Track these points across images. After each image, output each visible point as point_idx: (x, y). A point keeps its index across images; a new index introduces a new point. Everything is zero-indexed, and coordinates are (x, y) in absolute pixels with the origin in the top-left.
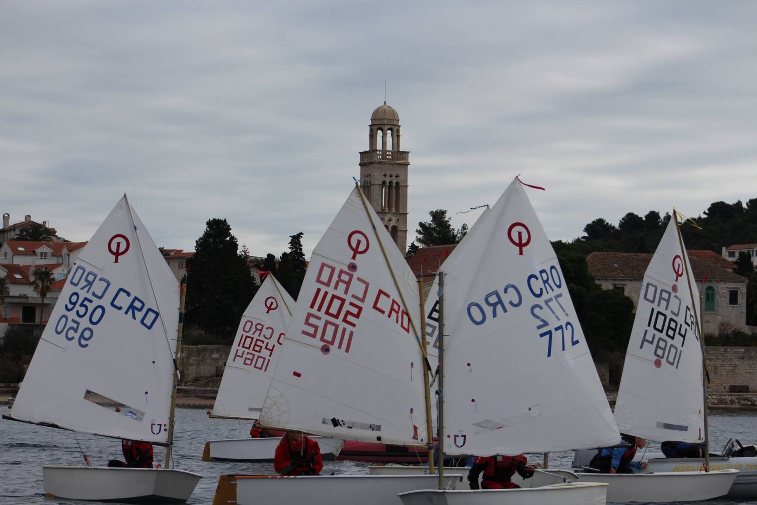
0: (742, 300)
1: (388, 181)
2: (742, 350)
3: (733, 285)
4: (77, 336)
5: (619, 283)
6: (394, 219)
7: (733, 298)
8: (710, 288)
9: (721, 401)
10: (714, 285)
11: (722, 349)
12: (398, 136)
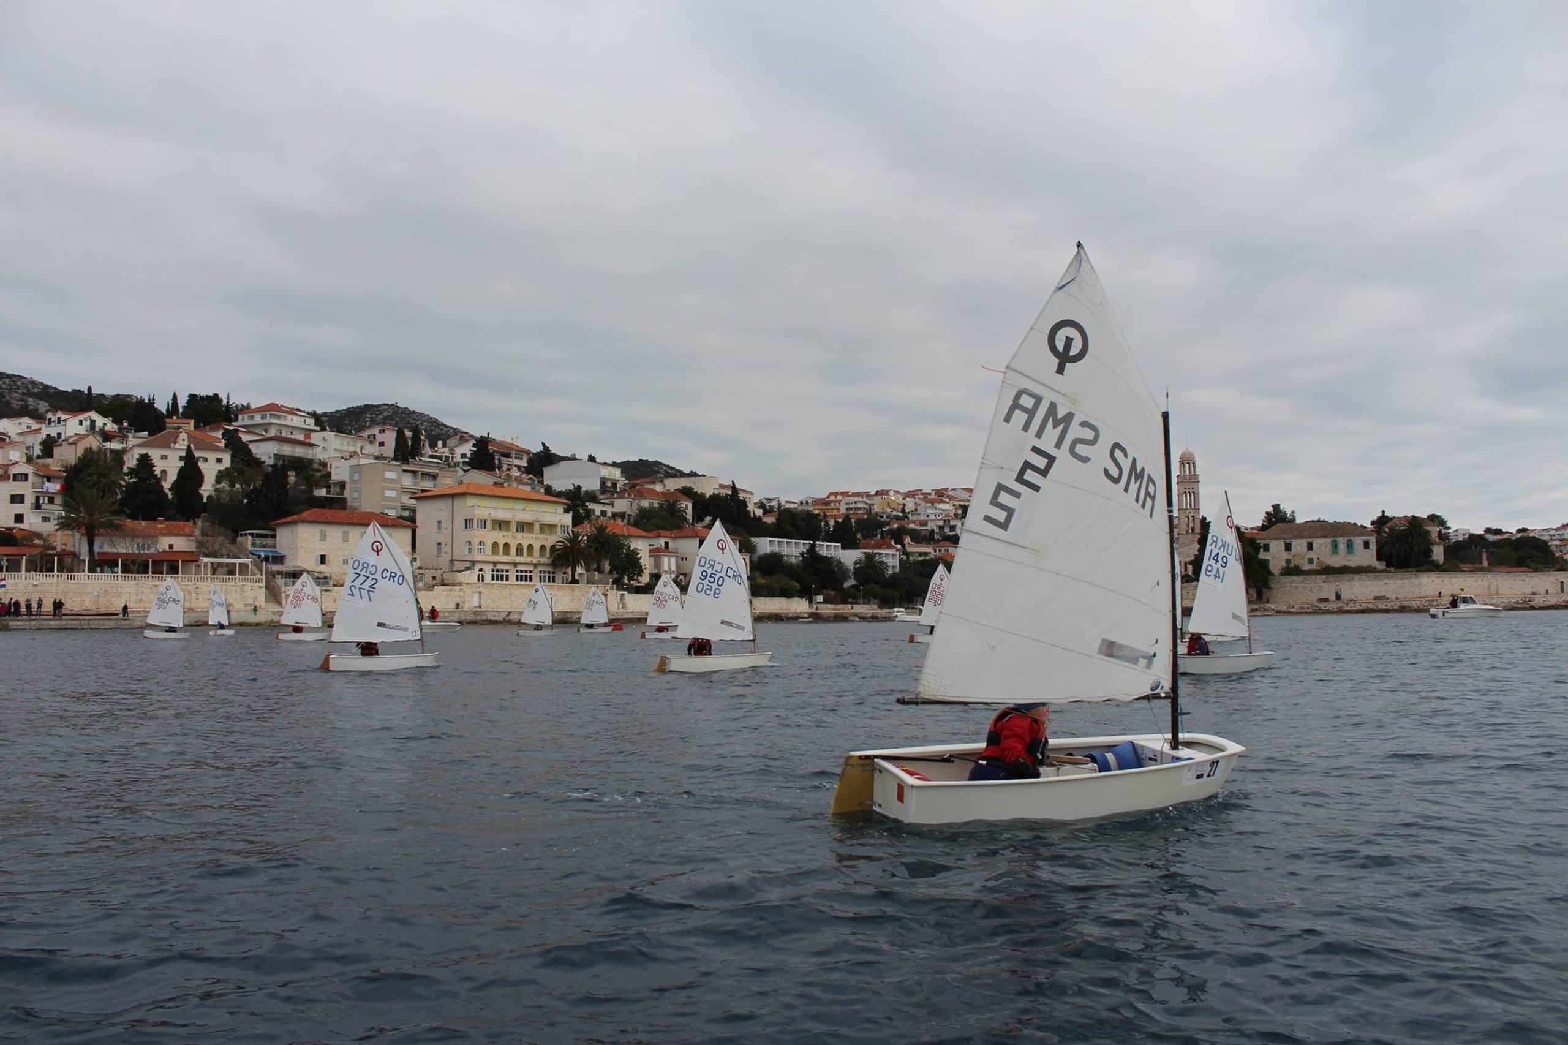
0: (1373, 547)
1: (1187, 491)
2: (1324, 577)
3: (1366, 538)
4: (712, 593)
5: (1288, 541)
6: (1192, 512)
7: (1366, 545)
8: (1349, 541)
9: (1302, 608)
10: (1352, 538)
11: (1314, 577)
12: (1194, 467)
